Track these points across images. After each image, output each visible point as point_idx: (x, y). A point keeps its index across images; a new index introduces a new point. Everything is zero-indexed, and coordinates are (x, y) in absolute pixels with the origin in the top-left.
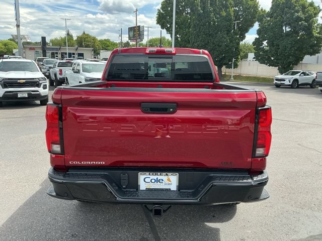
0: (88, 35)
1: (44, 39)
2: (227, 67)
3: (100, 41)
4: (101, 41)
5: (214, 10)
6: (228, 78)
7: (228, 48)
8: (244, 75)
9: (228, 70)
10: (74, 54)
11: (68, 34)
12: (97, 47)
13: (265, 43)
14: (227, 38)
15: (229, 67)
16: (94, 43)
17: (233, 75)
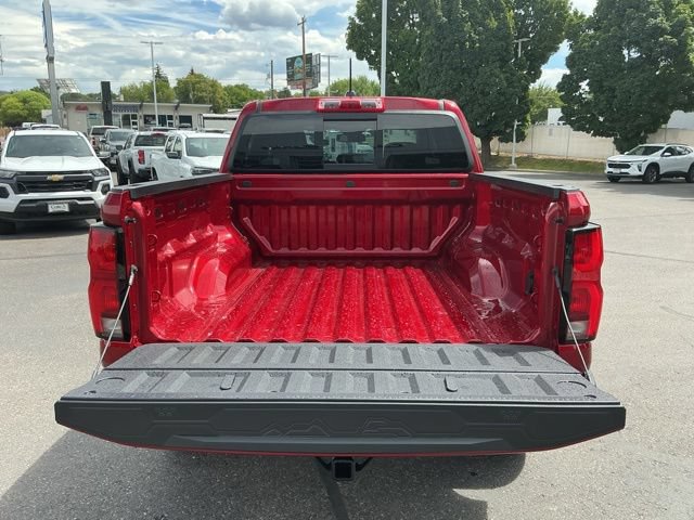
0: (200, 76)
1: (106, 86)
2: (501, 140)
3: (226, 89)
4: (229, 89)
5: (472, 16)
6: (504, 164)
7: (502, 99)
8: (540, 157)
9: (504, 146)
10: (171, 117)
11: (158, 76)
12: (220, 101)
13: (584, 85)
14: (502, 76)
15: (506, 139)
16: (214, 93)
17: (514, 156)
